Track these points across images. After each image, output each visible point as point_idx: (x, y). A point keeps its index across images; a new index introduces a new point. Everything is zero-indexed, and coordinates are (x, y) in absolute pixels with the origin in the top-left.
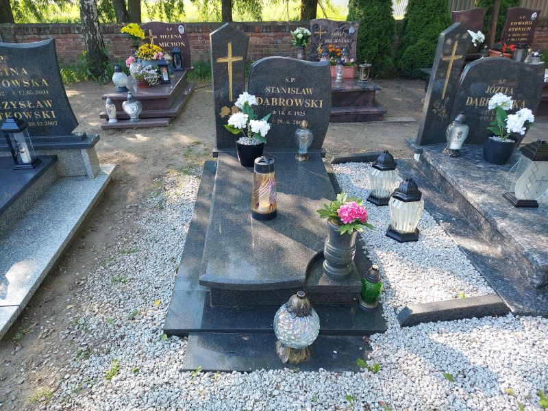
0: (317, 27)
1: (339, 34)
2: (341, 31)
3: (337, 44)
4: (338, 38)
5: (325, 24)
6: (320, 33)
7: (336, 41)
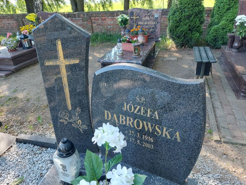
0: (133, 14)
1: (147, 18)
2: (149, 16)
3: (147, 25)
4: (148, 21)
5: (138, 11)
6: (135, 18)
7: (146, 23)
